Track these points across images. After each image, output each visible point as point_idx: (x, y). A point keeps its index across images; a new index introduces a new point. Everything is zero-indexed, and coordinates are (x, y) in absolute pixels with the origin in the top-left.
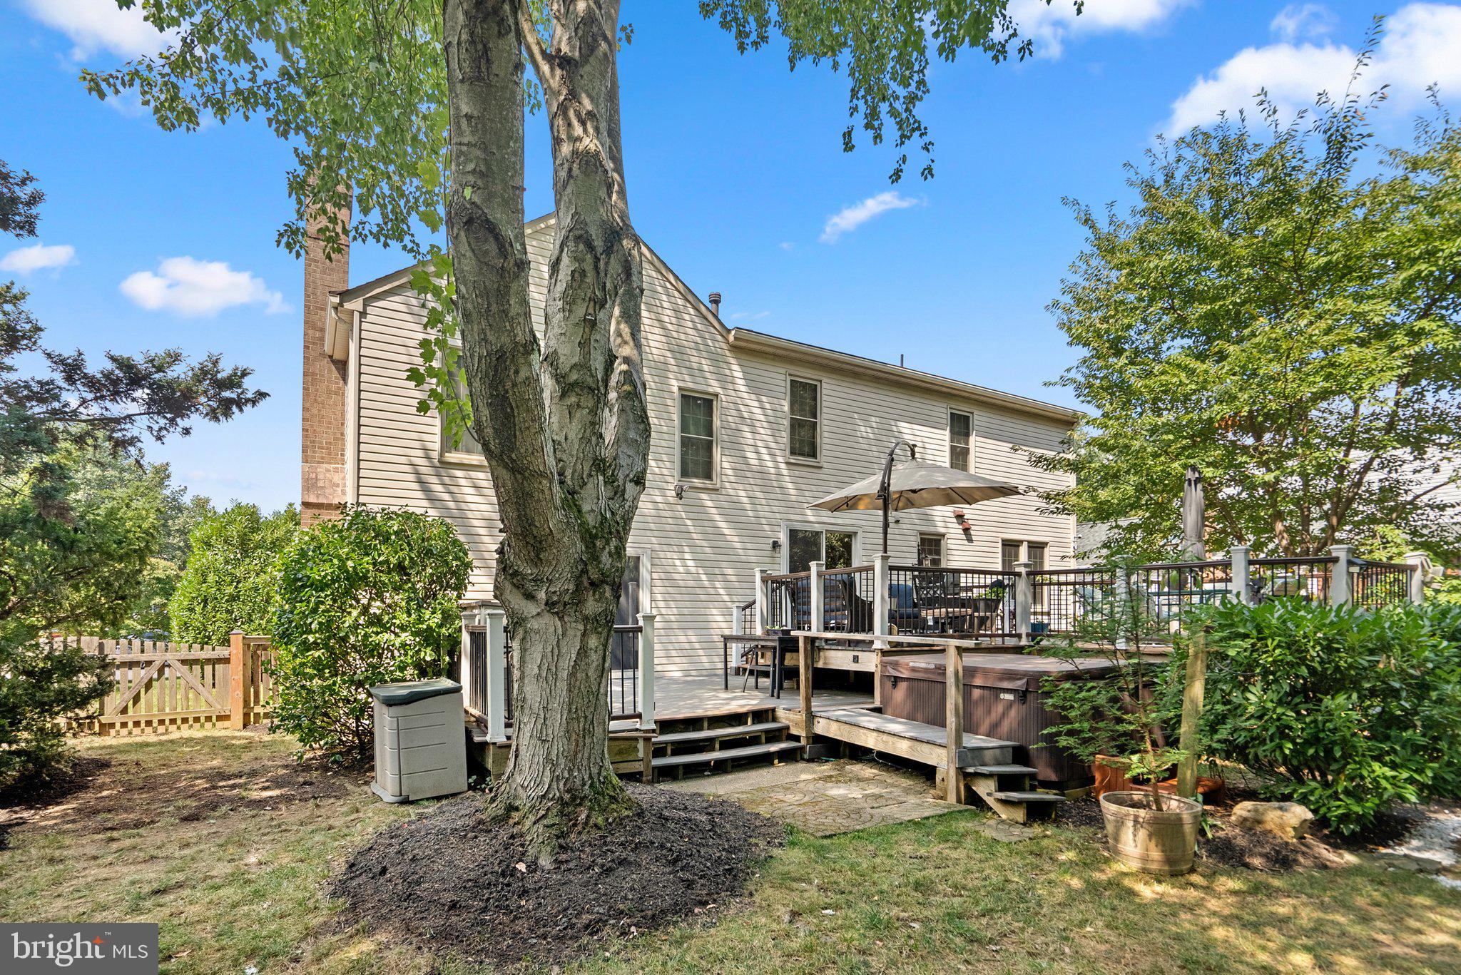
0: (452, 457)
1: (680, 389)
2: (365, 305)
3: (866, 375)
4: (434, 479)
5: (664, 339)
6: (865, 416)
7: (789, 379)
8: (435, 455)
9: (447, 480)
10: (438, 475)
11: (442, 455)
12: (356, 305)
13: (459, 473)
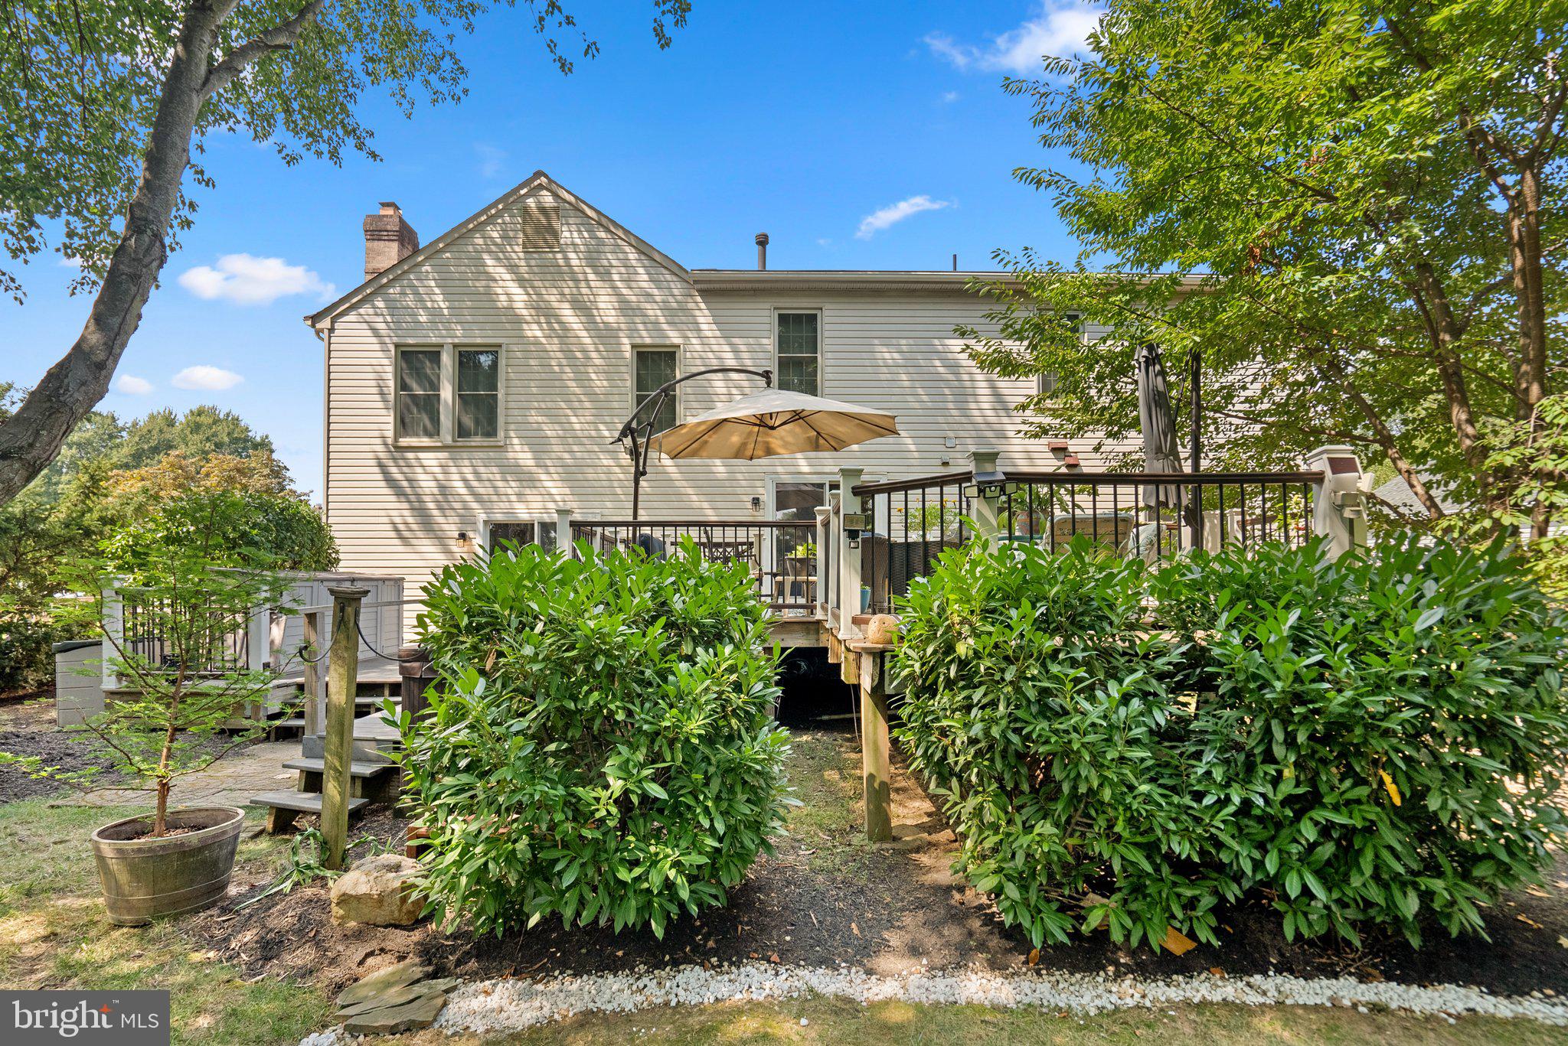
0: (405, 441)
1: (633, 346)
2: (333, 322)
3: (890, 290)
4: (390, 463)
5: (614, 298)
6: (887, 341)
7: (776, 313)
8: (390, 441)
9: (401, 463)
10: (394, 459)
11: (396, 440)
12: (325, 323)
13: (410, 455)
